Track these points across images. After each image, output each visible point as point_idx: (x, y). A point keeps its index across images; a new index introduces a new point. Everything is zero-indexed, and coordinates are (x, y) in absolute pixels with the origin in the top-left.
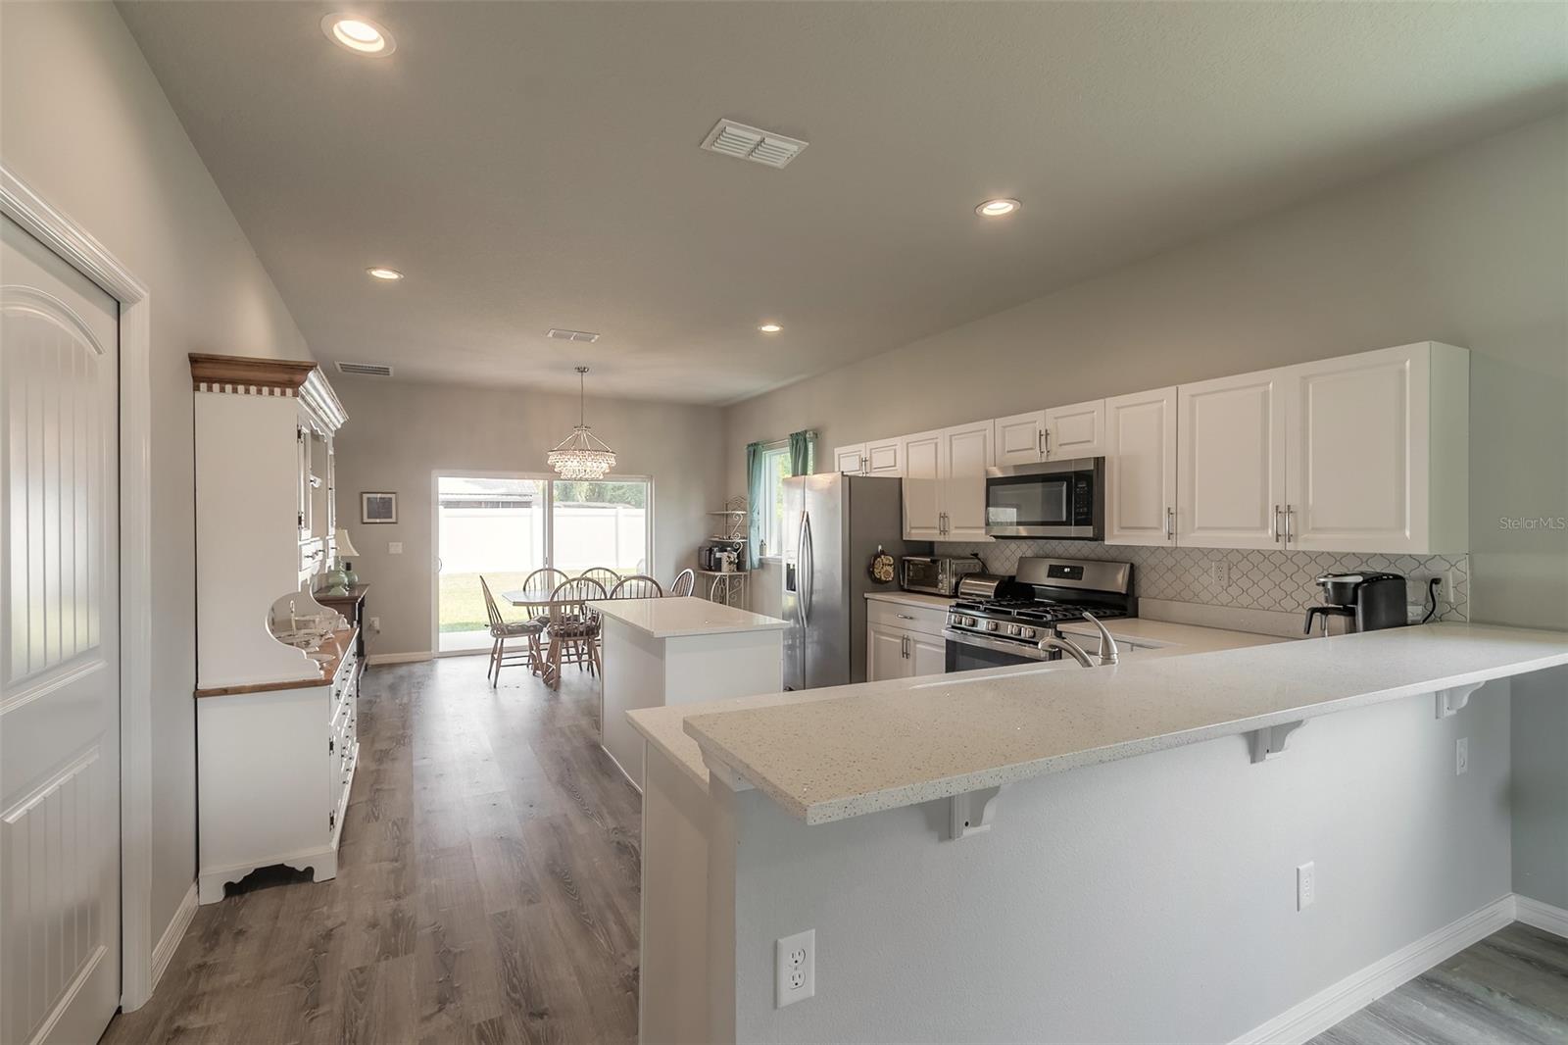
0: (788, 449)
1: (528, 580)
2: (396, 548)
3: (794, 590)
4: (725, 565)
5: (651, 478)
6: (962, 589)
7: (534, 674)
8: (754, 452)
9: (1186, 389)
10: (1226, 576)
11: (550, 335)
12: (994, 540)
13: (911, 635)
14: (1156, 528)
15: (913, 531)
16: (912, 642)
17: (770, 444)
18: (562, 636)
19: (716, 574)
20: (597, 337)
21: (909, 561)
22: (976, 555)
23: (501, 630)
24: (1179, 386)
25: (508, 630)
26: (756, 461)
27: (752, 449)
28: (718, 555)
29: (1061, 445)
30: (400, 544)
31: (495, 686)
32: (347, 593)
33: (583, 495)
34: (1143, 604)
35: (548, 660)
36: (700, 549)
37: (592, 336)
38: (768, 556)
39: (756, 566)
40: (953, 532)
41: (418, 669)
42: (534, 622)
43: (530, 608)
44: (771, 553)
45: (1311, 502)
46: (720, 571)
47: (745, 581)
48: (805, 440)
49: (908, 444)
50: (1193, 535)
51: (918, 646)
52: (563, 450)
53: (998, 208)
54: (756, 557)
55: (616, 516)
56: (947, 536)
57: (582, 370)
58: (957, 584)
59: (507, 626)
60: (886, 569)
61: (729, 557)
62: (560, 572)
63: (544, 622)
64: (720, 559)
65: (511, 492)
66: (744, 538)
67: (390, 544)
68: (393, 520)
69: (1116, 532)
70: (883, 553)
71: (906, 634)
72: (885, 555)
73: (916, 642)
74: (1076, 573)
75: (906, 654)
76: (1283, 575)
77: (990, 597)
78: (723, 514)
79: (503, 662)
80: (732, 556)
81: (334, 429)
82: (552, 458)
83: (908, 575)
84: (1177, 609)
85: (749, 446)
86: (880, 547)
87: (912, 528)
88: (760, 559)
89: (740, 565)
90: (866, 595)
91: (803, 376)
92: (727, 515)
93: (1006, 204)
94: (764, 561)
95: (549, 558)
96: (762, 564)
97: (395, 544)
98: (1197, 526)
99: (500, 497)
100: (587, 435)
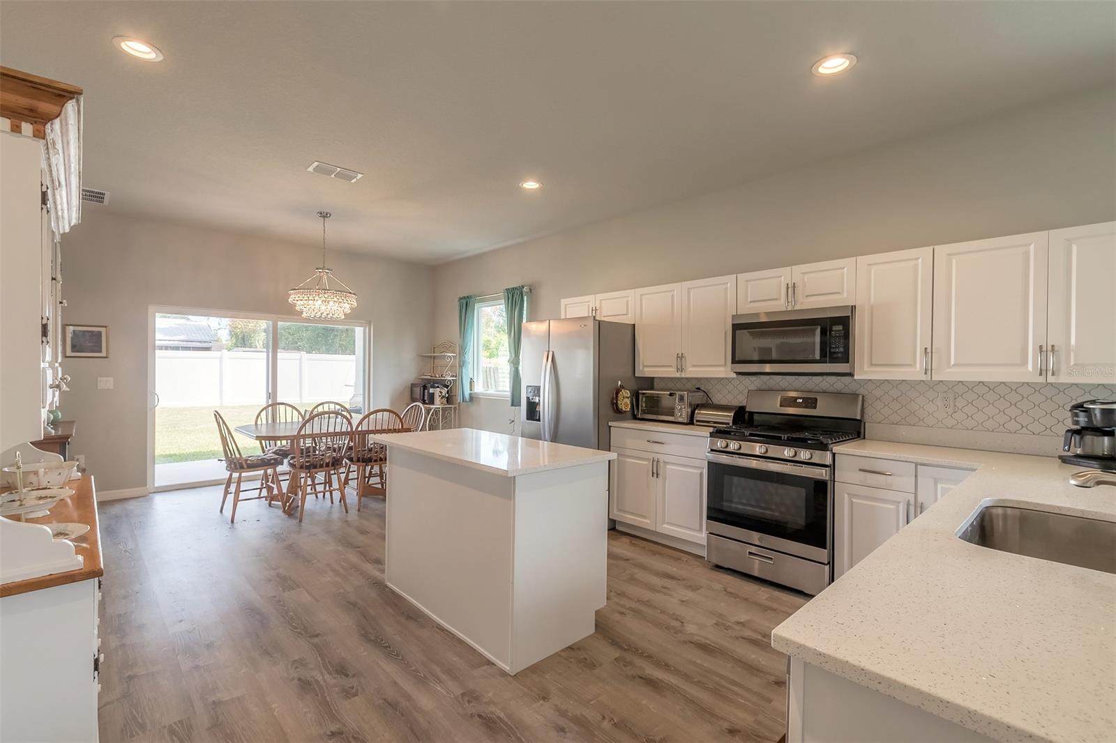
0: (503, 301)
1: (259, 414)
2: (106, 383)
3: (539, 420)
4: (437, 399)
5: (370, 323)
6: (697, 417)
7: (270, 505)
8: (466, 305)
9: (941, 250)
10: (952, 404)
11: (311, 169)
12: (735, 376)
13: (661, 457)
14: (910, 365)
15: (646, 369)
16: (662, 464)
17: (484, 297)
18: (308, 468)
19: (432, 406)
20: (360, 176)
21: (643, 394)
22: (698, 389)
23: (238, 464)
24: (936, 247)
25: (247, 464)
26: (469, 310)
27: (464, 301)
28: (431, 390)
29: (807, 296)
30: (111, 379)
31: (232, 522)
32: (53, 431)
33: (261, 343)
34: (869, 428)
35: (289, 491)
36: (413, 386)
37: (352, 174)
38: (476, 391)
39: (468, 400)
40: (690, 369)
41: (132, 506)
42: (270, 455)
43: (263, 442)
44: (479, 388)
45: (1073, 342)
46: (433, 404)
47: (455, 412)
48: (522, 293)
49: (689, 289)
50: (948, 370)
51: (668, 467)
52: (308, 289)
53: (834, 65)
54: (467, 393)
55: (301, 359)
56: (683, 373)
57: (324, 215)
58: (693, 413)
59: (246, 460)
60: (625, 403)
61: (441, 392)
62: (293, 407)
63: (283, 454)
64: (433, 394)
65: (192, 338)
66: (453, 376)
67: (99, 379)
68: (103, 354)
69: (866, 368)
70: (622, 387)
71: (656, 456)
72: (625, 389)
73: (666, 463)
74: (811, 403)
75: (656, 474)
76: (1008, 403)
77: (728, 424)
78: (431, 357)
79: (242, 496)
80: (443, 391)
81: (61, 232)
82: (293, 298)
83: (642, 406)
84: (904, 431)
85: (461, 299)
86: (619, 383)
87: (644, 366)
88: (470, 394)
89: (449, 399)
90: (610, 424)
91: (520, 240)
92: (434, 357)
93: (843, 60)
94: (473, 396)
95: (272, 394)
96: (472, 398)
97: (105, 379)
98: (952, 363)
99: (181, 343)
100: (328, 277)
